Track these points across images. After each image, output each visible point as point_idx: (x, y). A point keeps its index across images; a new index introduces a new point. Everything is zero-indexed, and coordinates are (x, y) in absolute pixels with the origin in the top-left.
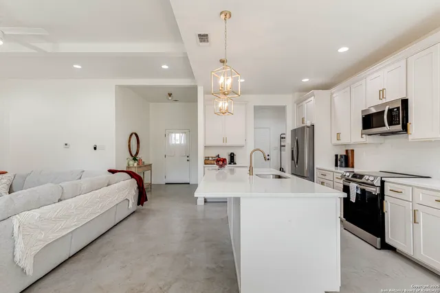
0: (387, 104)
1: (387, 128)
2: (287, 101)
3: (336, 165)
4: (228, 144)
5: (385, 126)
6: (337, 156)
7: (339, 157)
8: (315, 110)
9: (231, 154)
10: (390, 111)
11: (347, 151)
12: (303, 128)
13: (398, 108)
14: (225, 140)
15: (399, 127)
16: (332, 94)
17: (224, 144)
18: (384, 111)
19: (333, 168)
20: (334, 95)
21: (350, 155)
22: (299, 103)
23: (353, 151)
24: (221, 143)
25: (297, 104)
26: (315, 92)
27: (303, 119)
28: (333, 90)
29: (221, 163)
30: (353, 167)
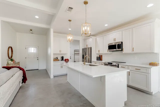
0: (117, 43)
1: (117, 49)
2: (80, 39)
3: (97, 60)
4: (62, 53)
6: (97, 57)
7: (98, 58)
8: (91, 42)
9: (63, 57)
10: (118, 45)
11: (100, 56)
12: (86, 48)
13: (120, 44)
14: (60, 51)
15: (121, 49)
16: (96, 38)
17: (60, 53)
18: (116, 45)
19: (96, 60)
20: (97, 39)
21: (101, 57)
22: (85, 40)
23: (102, 56)
24: (59, 53)
25: (84, 40)
26: (92, 37)
27: (87, 45)
28: (97, 37)
29: (67, 61)
30: (102, 60)
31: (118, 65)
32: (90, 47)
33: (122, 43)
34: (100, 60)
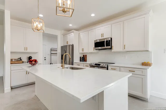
0: (105, 39)
1: (106, 47)
2: (58, 33)
3: (80, 61)
4: (28, 51)
5: (105, 46)
6: (80, 57)
7: (81, 58)
8: (72, 38)
9: (30, 57)
10: (107, 41)
11: (84, 55)
12: (66, 46)
13: (109, 41)
15: (110, 47)
16: (79, 33)
18: (105, 41)
20: (80, 34)
21: (85, 57)
22: (64, 35)
23: (86, 55)
25: (63, 36)
26: (74, 31)
27: (67, 42)
28: (80, 32)
29: (34, 62)
30: (86, 61)
31: (108, 66)
32: (71, 44)
33: (111, 39)
34: (84, 61)
